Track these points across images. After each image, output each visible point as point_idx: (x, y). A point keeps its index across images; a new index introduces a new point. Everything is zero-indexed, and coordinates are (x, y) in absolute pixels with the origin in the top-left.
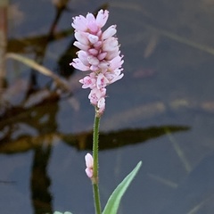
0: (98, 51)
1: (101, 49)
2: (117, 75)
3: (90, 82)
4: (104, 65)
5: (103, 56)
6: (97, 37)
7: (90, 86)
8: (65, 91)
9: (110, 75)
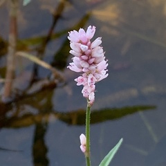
0: (88, 57)
1: (90, 56)
2: (103, 75)
3: (82, 80)
4: (93, 67)
5: (92, 61)
6: (87, 47)
7: (82, 83)
8: (61, 81)
9: (97, 75)
